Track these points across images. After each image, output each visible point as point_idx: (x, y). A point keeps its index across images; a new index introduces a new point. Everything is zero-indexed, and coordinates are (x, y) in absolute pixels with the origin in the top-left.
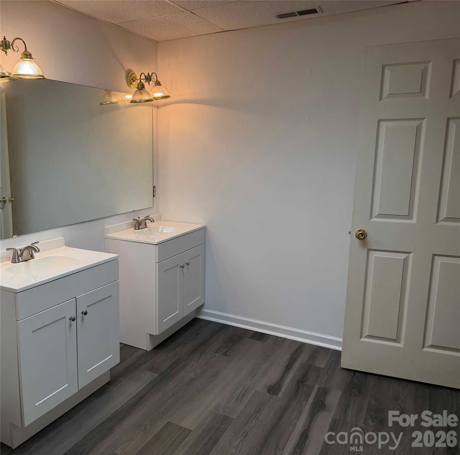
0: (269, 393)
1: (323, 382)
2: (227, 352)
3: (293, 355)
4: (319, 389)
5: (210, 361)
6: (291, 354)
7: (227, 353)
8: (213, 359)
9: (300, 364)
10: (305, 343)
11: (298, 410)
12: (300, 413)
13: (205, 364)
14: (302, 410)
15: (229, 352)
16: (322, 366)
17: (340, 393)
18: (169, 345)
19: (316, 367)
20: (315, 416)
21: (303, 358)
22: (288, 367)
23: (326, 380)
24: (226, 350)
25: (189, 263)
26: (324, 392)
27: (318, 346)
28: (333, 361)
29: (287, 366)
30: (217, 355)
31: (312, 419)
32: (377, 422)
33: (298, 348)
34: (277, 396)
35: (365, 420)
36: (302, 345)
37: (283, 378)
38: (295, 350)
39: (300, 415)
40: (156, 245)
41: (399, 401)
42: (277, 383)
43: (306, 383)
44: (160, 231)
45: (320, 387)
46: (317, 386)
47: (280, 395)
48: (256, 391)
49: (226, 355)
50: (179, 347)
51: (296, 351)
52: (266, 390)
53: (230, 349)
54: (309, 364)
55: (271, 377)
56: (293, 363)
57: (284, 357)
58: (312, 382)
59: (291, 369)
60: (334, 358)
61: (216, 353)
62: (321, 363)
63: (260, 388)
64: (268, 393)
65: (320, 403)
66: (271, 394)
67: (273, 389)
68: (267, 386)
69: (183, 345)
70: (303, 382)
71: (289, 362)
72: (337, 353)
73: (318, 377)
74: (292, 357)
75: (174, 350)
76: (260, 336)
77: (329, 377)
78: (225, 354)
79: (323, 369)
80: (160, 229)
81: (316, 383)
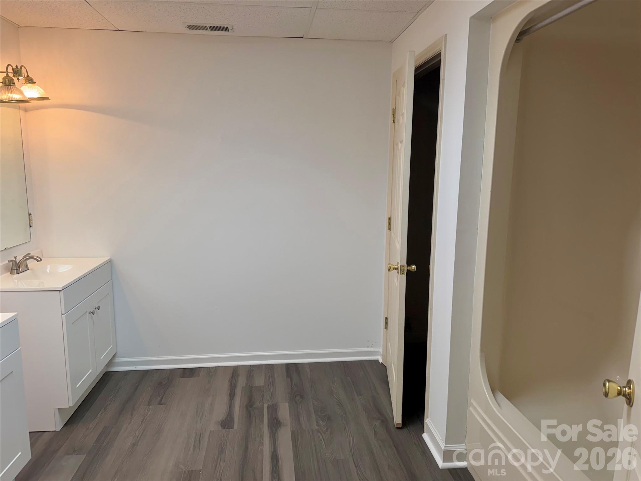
0: (225, 429)
1: (269, 400)
2: (161, 400)
3: (231, 381)
4: (268, 408)
5: (146, 417)
6: (229, 381)
7: (162, 402)
8: (148, 413)
9: (241, 388)
10: (238, 366)
11: (259, 436)
12: (262, 437)
13: (142, 422)
14: (262, 434)
15: (163, 399)
16: (262, 384)
17: (287, 404)
18: (85, 414)
19: (257, 386)
20: (276, 434)
21: (241, 382)
22: (232, 396)
23: (271, 396)
24: (159, 399)
25: (99, 306)
26: (273, 409)
27: (251, 366)
28: (269, 376)
29: (230, 395)
30: (151, 407)
31: (274, 439)
32: (327, 419)
33: (233, 373)
34: (233, 429)
35: (317, 422)
36: (235, 369)
37: (231, 407)
38: (231, 375)
39: (263, 440)
40: (60, 291)
41: (334, 395)
42: (228, 416)
43: (255, 406)
44: (48, 272)
45: (268, 405)
46: (266, 406)
47: (236, 426)
48: (210, 431)
49: (162, 404)
50: (100, 413)
51: (232, 377)
52: (220, 427)
53: (163, 396)
54: (250, 385)
55: (220, 412)
56: (235, 390)
57: (223, 386)
58: (260, 403)
59: (235, 396)
60: (269, 373)
61: (149, 405)
62: (260, 381)
63: (213, 426)
64: (223, 429)
65: (275, 420)
66: (227, 429)
67: (227, 423)
68: (219, 422)
69: (103, 409)
70: (251, 406)
71: (230, 390)
72: (269, 367)
73: (263, 395)
74: (231, 384)
75: (94, 419)
76: (190, 372)
77: (272, 393)
78: (160, 404)
79: (263, 386)
80: (49, 269)
81: (263, 403)
